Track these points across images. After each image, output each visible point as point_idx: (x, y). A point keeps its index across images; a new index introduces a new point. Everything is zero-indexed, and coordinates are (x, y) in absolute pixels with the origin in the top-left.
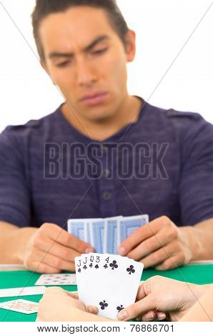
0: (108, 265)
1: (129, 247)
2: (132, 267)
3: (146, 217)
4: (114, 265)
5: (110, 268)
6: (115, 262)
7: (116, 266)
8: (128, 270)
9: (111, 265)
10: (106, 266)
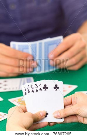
0: (42, 88)
1: (57, 54)
2: (56, 85)
3: (61, 37)
4: (45, 87)
5: (43, 90)
6: (45, 85)
7: (47, 88)
8: (54, 88)
9: (44, 88)
10: (41, 90)
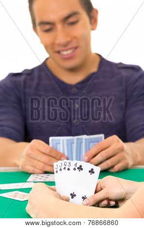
1: (91, 156)
2: (92, 169)
4: (80, 168)
6: (81, 166)
7: (82, 169)
8: (90, 172)
10: (75, 169)
